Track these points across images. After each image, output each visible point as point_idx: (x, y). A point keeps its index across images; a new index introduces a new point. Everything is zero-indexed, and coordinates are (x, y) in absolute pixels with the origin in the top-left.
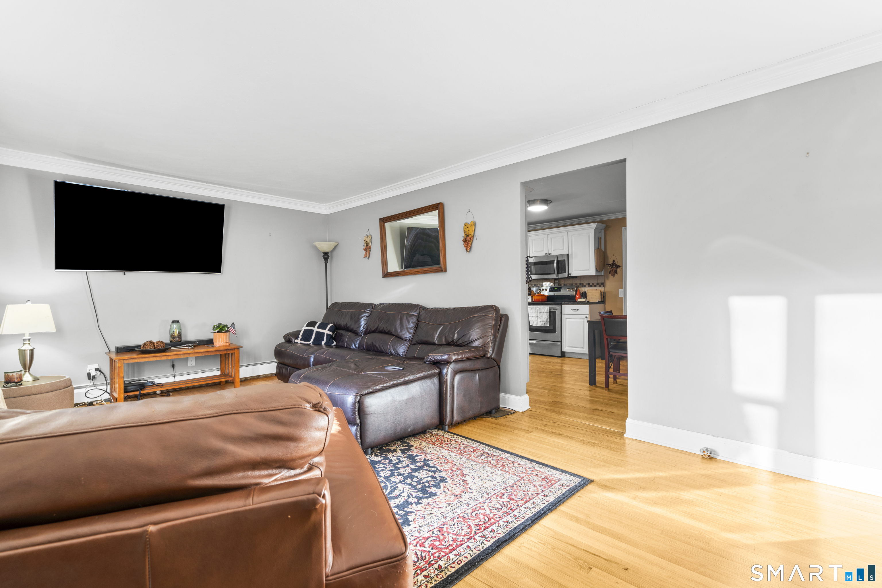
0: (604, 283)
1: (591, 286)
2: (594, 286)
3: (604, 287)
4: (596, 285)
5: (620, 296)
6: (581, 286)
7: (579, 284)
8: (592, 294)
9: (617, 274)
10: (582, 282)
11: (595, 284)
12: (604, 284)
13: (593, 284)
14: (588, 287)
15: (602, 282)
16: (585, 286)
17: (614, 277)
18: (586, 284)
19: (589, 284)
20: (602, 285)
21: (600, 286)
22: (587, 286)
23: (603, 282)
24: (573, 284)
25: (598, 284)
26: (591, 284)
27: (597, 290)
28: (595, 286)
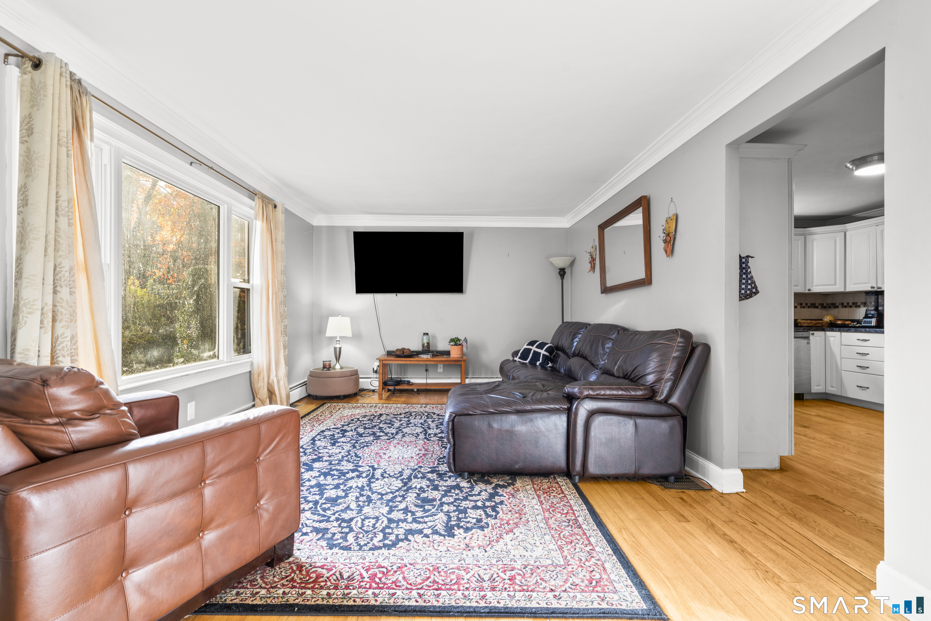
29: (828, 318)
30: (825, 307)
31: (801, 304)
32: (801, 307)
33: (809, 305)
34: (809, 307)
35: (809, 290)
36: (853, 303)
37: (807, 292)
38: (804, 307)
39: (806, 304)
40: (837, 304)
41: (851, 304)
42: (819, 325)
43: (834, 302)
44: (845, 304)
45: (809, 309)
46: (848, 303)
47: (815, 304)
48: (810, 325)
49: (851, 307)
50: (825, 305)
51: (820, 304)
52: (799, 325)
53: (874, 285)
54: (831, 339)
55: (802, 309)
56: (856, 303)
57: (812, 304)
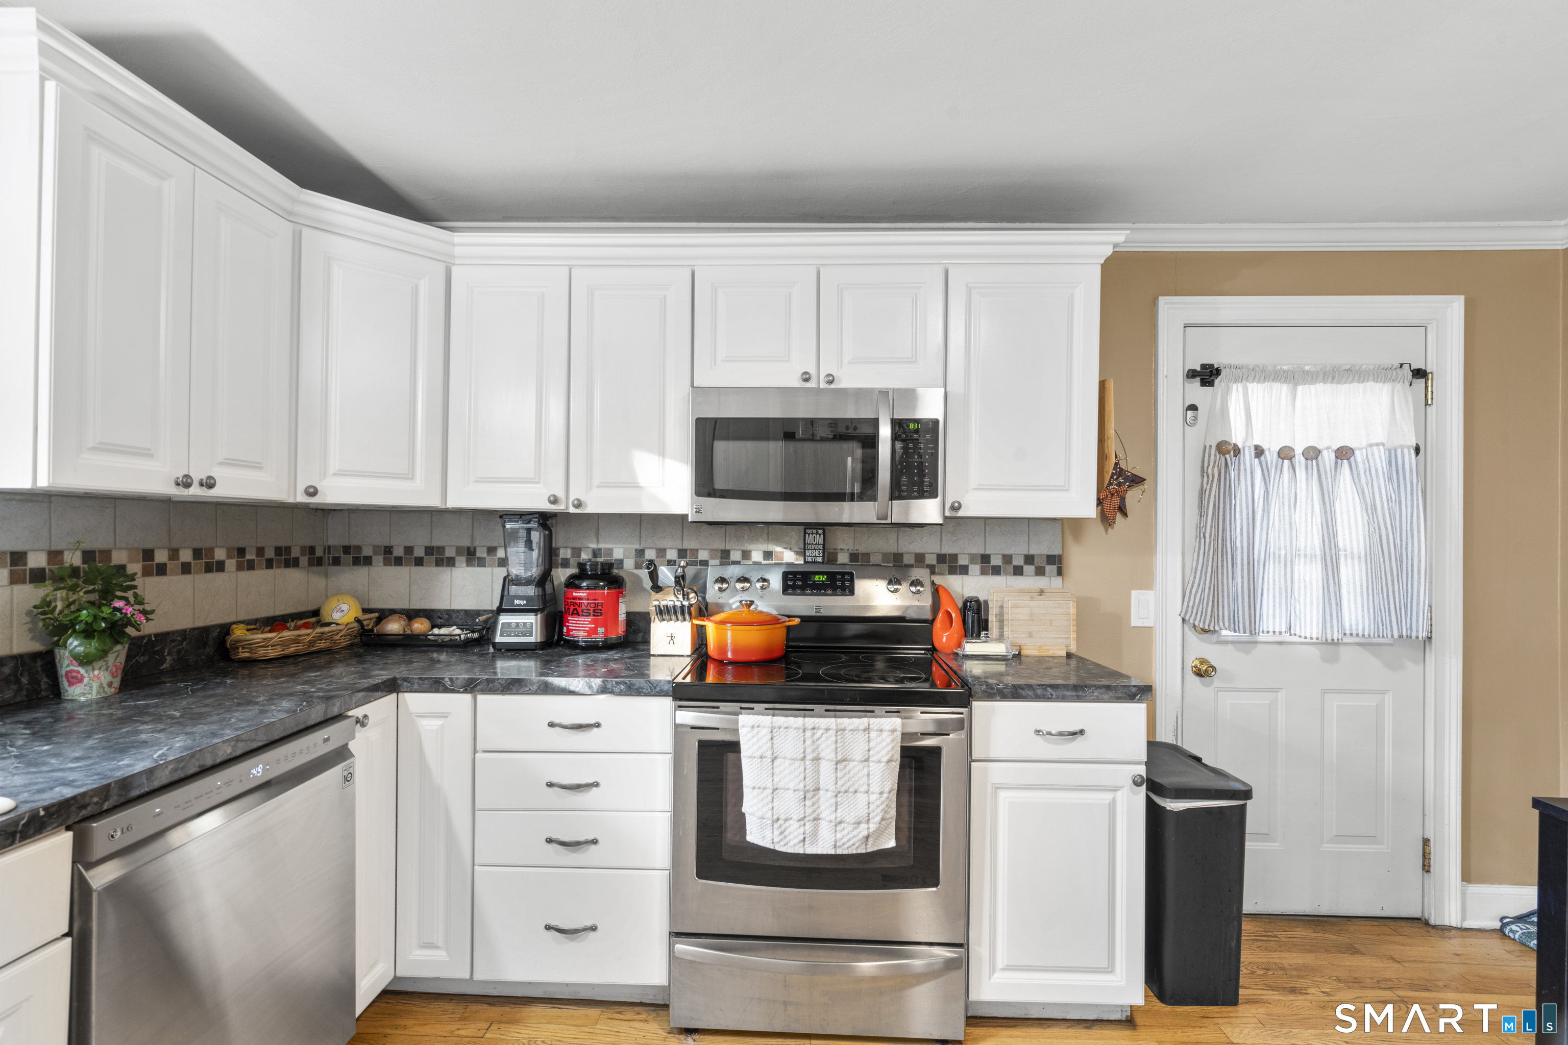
0: (1060, 557)
1: (996, 571)
2: (1012, 570)
3: (1060, 578)
4: (1022, 567)
5: (1135, 622)
6: (945, 567)
7: (935, 557)
8: (1031, 615)
9: (1125, 514)
10: (947, 550)
11: (1018, 561)
12: (1060, 562)
13: (1007, 559)
14: (984, 572)
15: (1051, 553)
16: (964, 570)
17: (1106, 530)
18: (973, 558)
19: (985, 559)
20: (1051, 569)
21: (1040, 572)
22: (975, 569)
23: (1056, 551)
24: (902, 555)
25: (1029, 559)
26: (996, 561)
27: (1041, 592)
28: (1018, 571)
29: (345, 607)
30: (319, 562)
31: (241, 552)
32: (240, 567)
33: (270, 553)
34: (269, 564)
35: (312, 492)
36: (429, 550)
37: (301, 498)
38: (251, 566)
39: (260, 551)
40: (367, 552)
41: (419, 552)
42: (322, 645)
43: (354, 542)
44: (398, 552)
45: (270, 572)
46: (409, 550)
47: (288, 549)
48: (292, 649)
49: (419, 562)
50: (319, 553)
51: (303, 550)
52: (244, 654)
53: (560, 494)
54: (428, 725)
55: (245, 575)
56: (441, 549)
57: (278, 550)
